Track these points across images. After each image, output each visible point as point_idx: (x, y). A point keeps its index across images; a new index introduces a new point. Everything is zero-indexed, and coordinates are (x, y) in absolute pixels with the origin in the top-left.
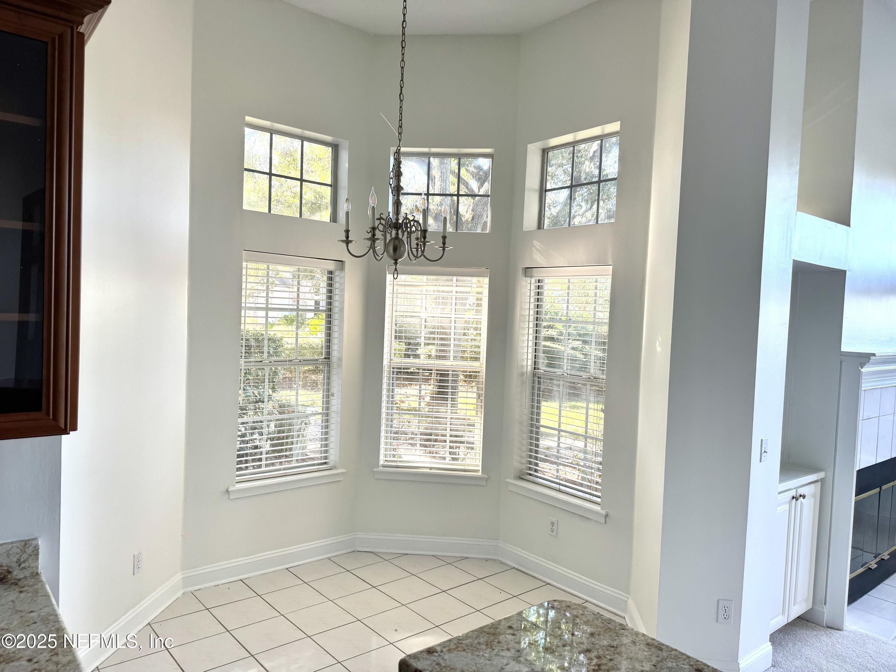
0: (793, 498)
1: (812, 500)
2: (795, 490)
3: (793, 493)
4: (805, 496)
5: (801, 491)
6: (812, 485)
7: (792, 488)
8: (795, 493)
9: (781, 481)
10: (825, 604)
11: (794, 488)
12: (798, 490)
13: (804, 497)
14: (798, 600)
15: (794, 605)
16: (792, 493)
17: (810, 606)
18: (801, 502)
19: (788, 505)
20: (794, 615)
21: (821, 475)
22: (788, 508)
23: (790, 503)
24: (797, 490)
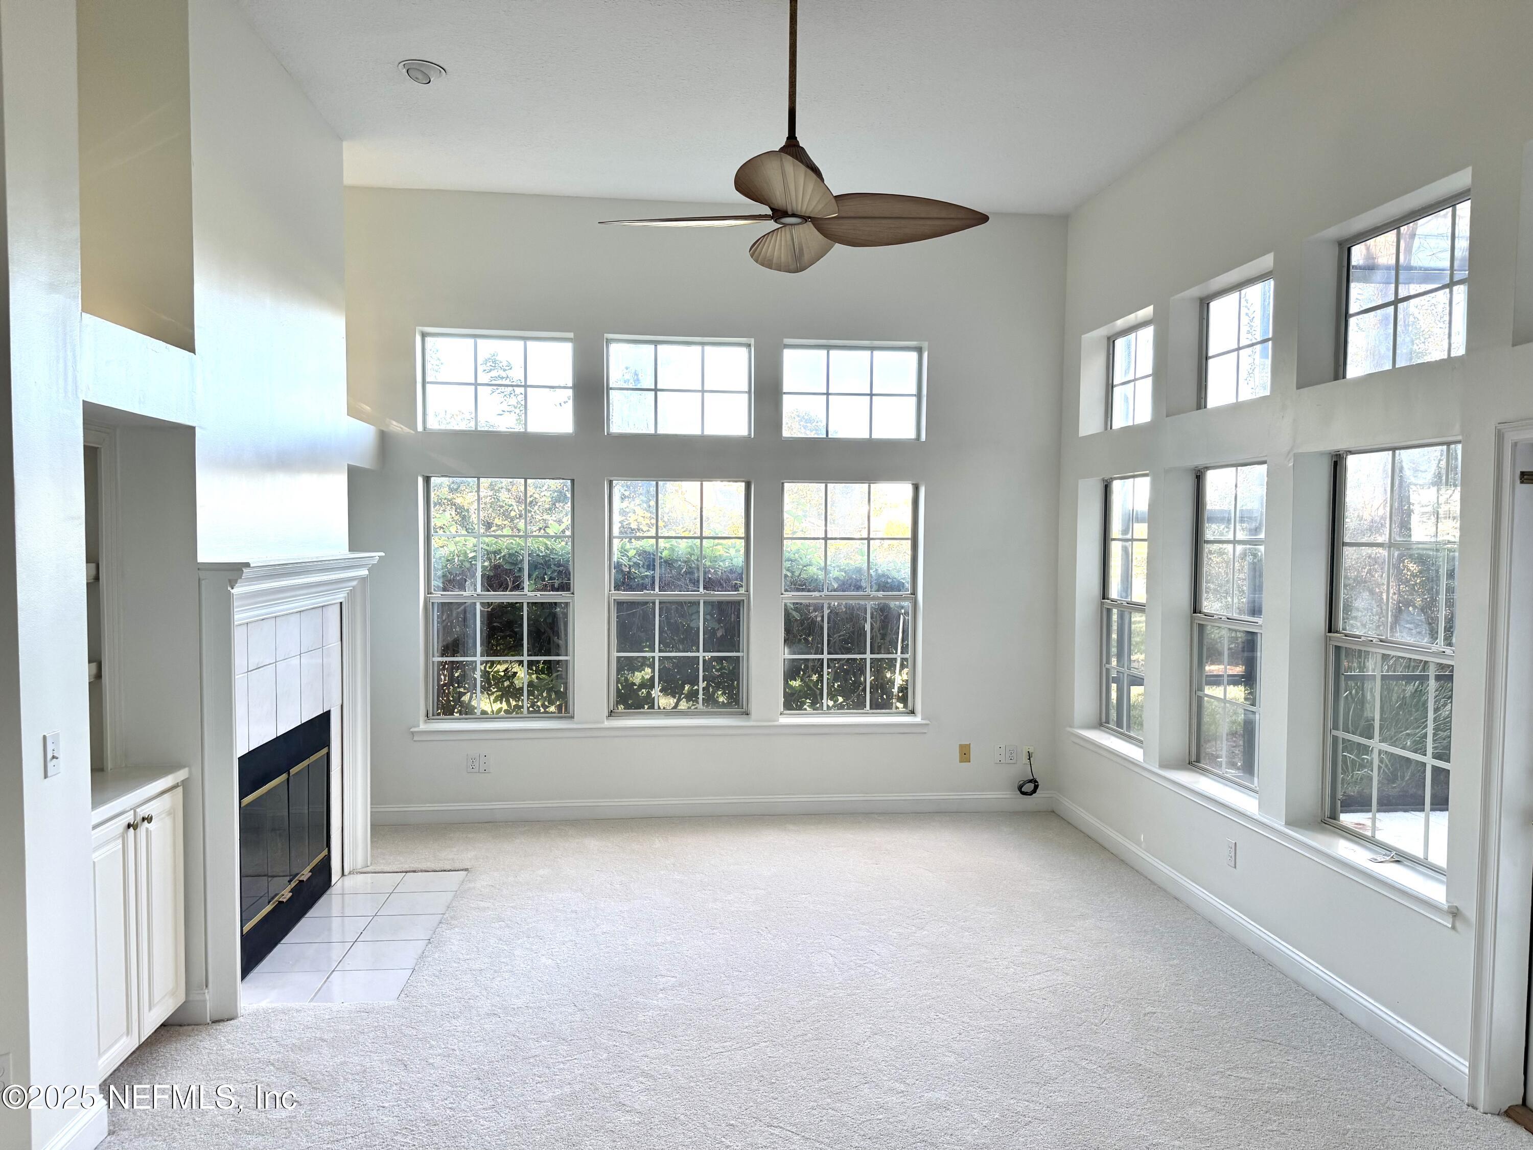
0: (129, 826)
1: (168, 822)
2: (132, 812)
3: (129, 818)
4: (151, 818)
5: (143, 811)
6: (166, 796)
7: (128, 809)
8: (132, 817)
9: (96, 803)
10: (207, 986)
11: (131, 809)
12: (138, 810)
13: (149, 819)
14: (157, 998)
15: (150, 1009)
16: (127, 817)
17: (181, 999)
18: (147, 829)
19: (120, 841)
20: (149, 1029)
21: (182, 775)
22: (121, 846)
23: (124, 837)
24: (135, 812)
